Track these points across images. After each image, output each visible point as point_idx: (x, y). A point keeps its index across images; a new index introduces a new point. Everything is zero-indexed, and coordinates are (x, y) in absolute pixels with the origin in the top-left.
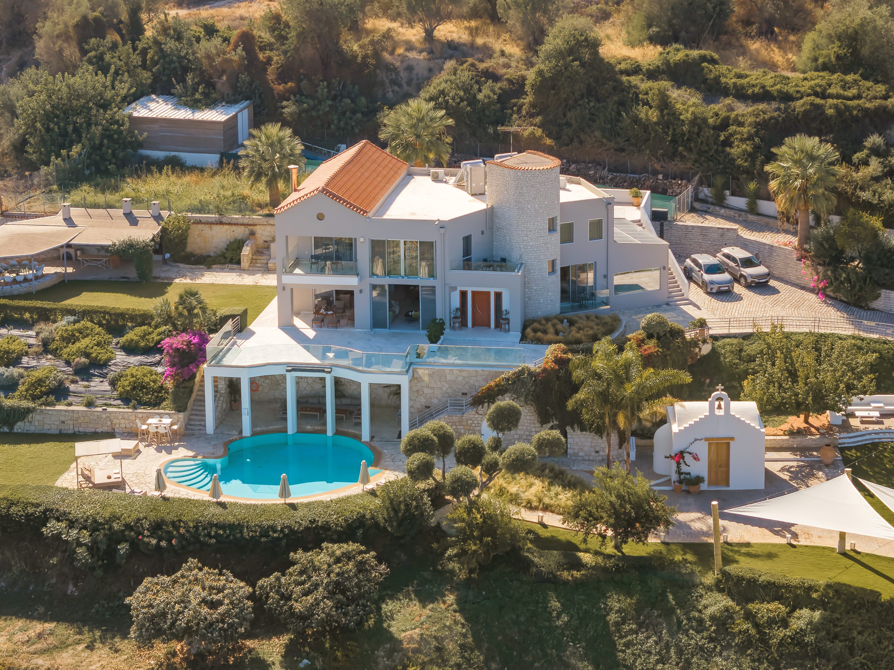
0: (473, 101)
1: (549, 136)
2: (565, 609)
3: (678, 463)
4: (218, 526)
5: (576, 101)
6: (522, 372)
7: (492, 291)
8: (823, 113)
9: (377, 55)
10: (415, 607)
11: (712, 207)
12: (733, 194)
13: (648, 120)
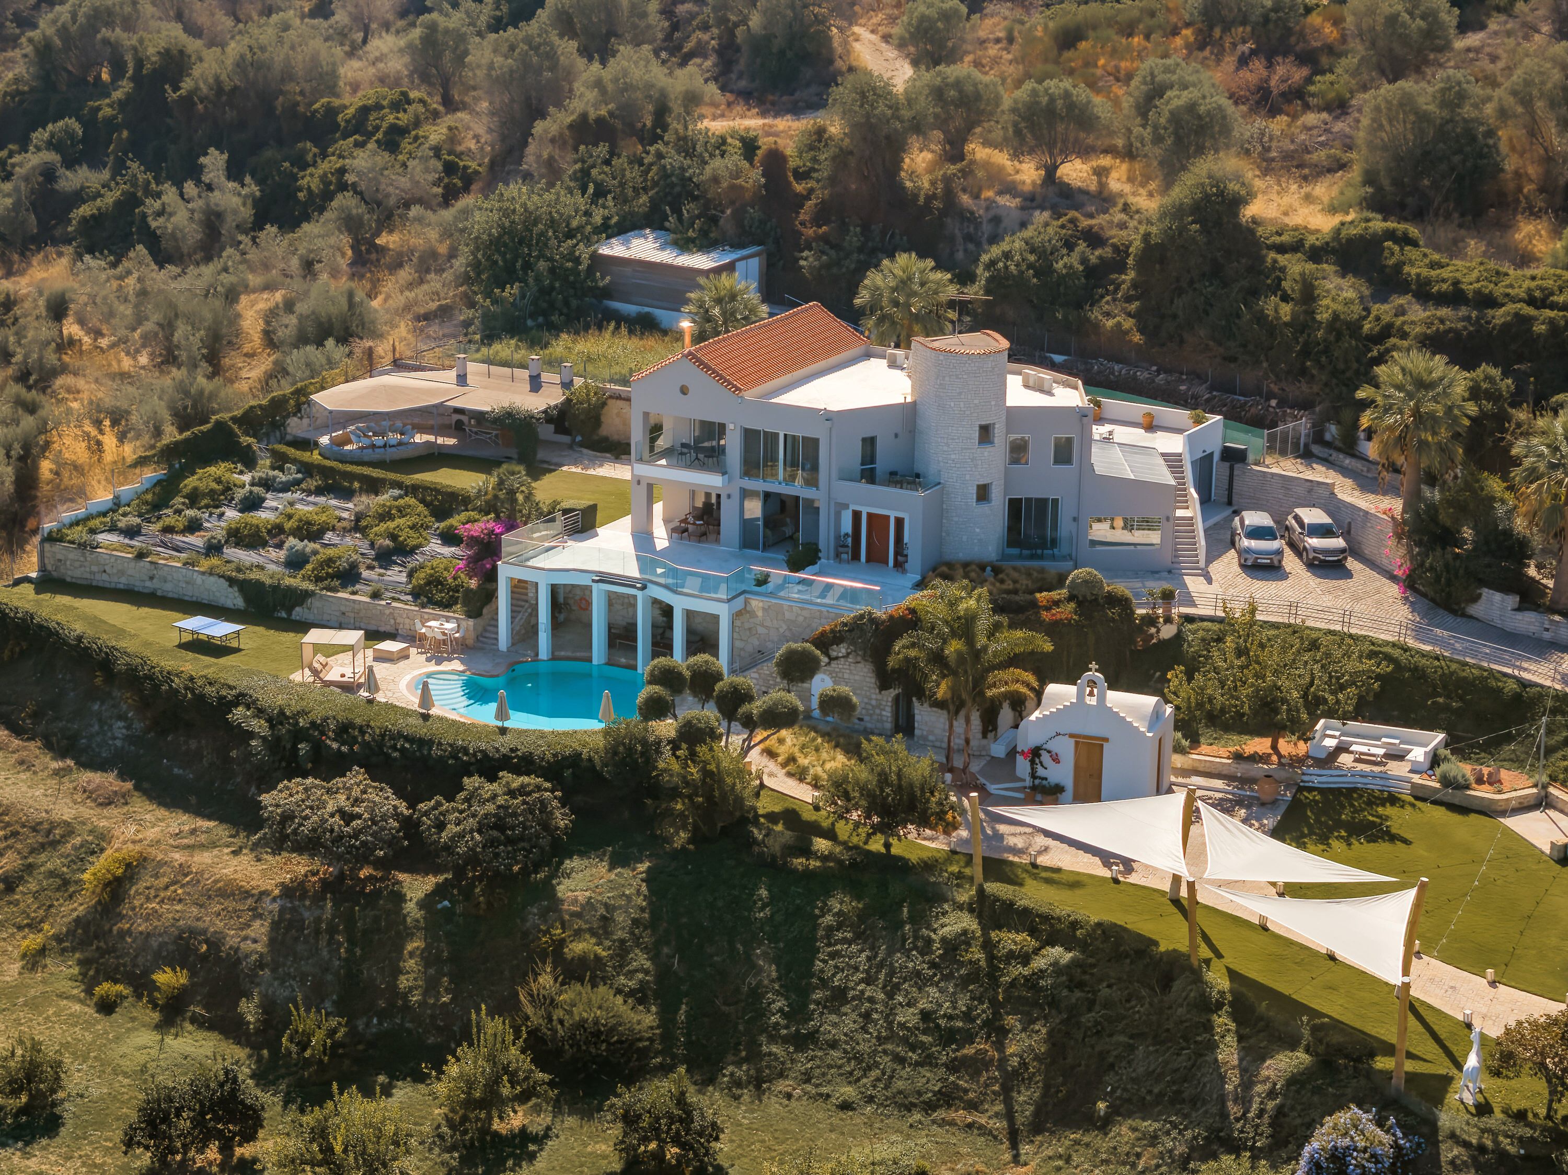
0: (1044, 270)
1: (1143, 328)
2: (773, 900)
3: (1032, 762)
4: (407, 738)
5: (1191, 282)
6: (862, 617)
7: (893, 515)
8: (1529, 330)
9: (949, 195)
10: (601, 868)
11: (1333, 455)
13: (1278, 318)
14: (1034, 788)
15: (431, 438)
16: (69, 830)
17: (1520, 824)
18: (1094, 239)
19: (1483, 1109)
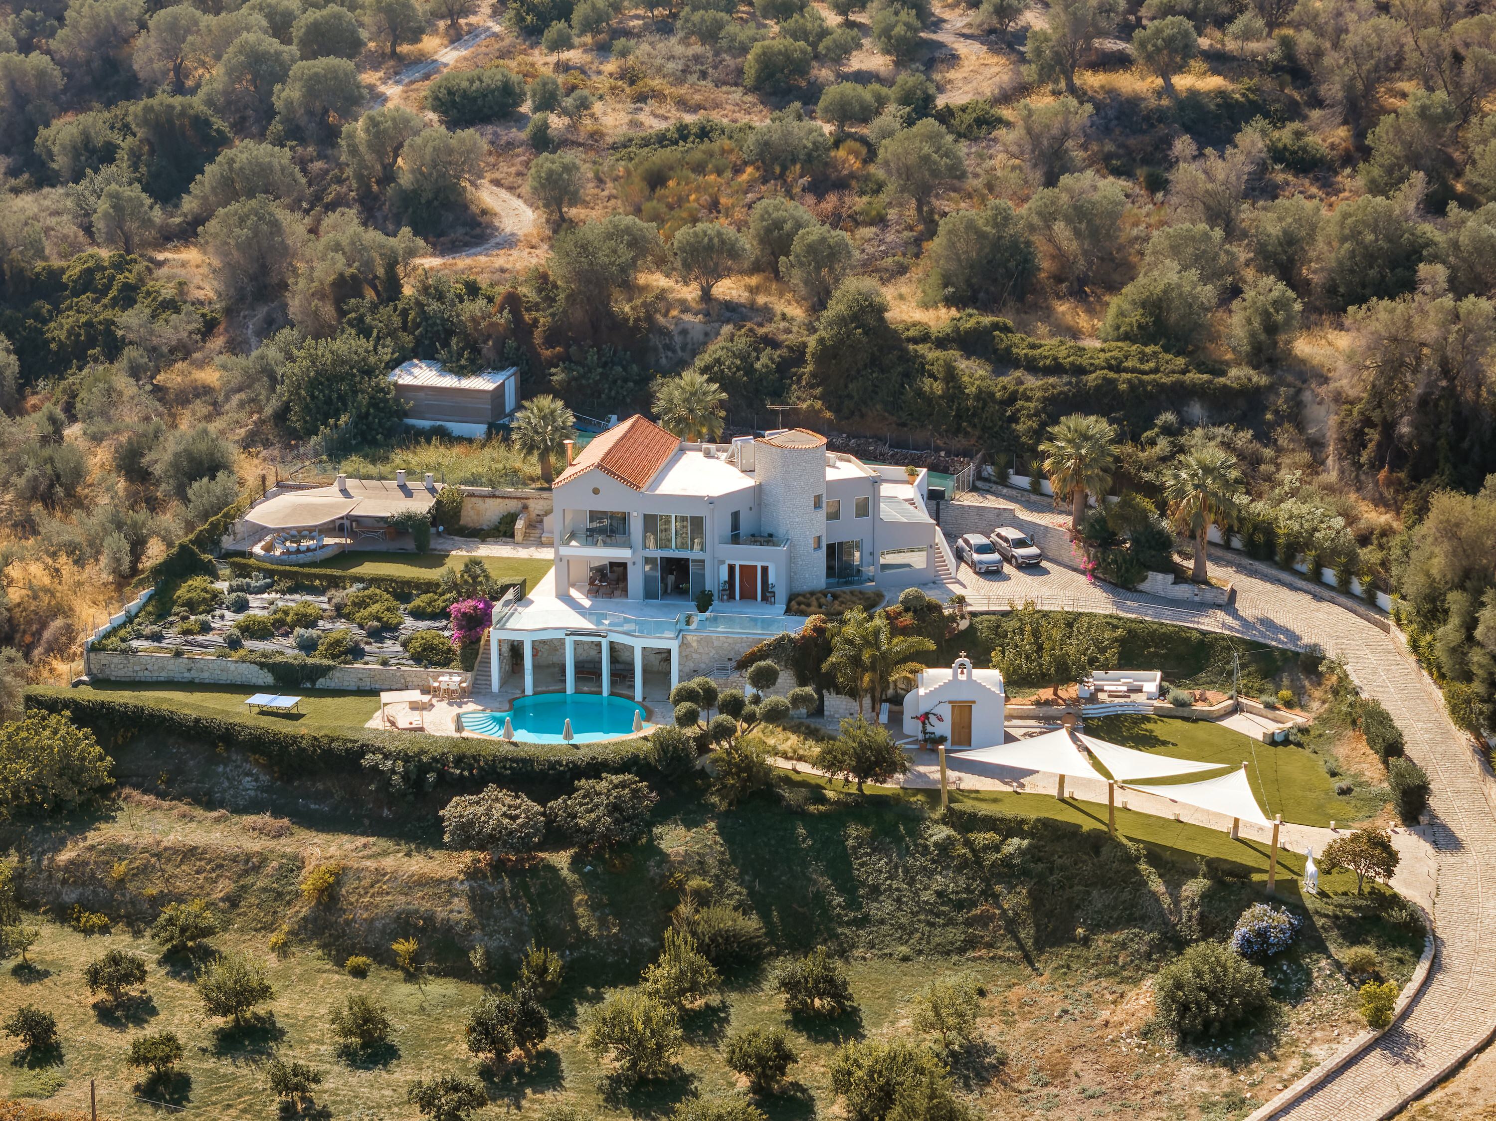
0: (749, 370)
1: (829, 408)
2: (810, 834)
3: (924, 723)
4: (512, 760)
5: (858, 371)
6: (783, 638)
7: (759, 565)
8: (1115, 388)
9: (649, 318)
10: (681, 830)
11: (994, 487)
12: (1017, 473)
13: (932, 393)
14: (925, 740)
15: (337, 540)
16: (264, 860)
17: (1236, 723)
18: (770, 342)
19: (1323, 894)
